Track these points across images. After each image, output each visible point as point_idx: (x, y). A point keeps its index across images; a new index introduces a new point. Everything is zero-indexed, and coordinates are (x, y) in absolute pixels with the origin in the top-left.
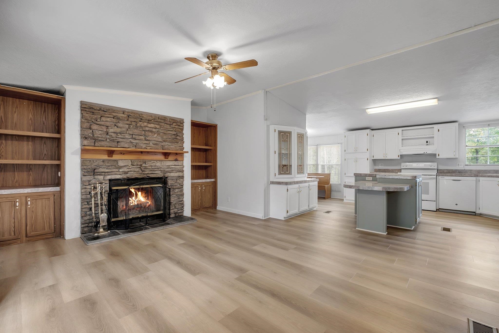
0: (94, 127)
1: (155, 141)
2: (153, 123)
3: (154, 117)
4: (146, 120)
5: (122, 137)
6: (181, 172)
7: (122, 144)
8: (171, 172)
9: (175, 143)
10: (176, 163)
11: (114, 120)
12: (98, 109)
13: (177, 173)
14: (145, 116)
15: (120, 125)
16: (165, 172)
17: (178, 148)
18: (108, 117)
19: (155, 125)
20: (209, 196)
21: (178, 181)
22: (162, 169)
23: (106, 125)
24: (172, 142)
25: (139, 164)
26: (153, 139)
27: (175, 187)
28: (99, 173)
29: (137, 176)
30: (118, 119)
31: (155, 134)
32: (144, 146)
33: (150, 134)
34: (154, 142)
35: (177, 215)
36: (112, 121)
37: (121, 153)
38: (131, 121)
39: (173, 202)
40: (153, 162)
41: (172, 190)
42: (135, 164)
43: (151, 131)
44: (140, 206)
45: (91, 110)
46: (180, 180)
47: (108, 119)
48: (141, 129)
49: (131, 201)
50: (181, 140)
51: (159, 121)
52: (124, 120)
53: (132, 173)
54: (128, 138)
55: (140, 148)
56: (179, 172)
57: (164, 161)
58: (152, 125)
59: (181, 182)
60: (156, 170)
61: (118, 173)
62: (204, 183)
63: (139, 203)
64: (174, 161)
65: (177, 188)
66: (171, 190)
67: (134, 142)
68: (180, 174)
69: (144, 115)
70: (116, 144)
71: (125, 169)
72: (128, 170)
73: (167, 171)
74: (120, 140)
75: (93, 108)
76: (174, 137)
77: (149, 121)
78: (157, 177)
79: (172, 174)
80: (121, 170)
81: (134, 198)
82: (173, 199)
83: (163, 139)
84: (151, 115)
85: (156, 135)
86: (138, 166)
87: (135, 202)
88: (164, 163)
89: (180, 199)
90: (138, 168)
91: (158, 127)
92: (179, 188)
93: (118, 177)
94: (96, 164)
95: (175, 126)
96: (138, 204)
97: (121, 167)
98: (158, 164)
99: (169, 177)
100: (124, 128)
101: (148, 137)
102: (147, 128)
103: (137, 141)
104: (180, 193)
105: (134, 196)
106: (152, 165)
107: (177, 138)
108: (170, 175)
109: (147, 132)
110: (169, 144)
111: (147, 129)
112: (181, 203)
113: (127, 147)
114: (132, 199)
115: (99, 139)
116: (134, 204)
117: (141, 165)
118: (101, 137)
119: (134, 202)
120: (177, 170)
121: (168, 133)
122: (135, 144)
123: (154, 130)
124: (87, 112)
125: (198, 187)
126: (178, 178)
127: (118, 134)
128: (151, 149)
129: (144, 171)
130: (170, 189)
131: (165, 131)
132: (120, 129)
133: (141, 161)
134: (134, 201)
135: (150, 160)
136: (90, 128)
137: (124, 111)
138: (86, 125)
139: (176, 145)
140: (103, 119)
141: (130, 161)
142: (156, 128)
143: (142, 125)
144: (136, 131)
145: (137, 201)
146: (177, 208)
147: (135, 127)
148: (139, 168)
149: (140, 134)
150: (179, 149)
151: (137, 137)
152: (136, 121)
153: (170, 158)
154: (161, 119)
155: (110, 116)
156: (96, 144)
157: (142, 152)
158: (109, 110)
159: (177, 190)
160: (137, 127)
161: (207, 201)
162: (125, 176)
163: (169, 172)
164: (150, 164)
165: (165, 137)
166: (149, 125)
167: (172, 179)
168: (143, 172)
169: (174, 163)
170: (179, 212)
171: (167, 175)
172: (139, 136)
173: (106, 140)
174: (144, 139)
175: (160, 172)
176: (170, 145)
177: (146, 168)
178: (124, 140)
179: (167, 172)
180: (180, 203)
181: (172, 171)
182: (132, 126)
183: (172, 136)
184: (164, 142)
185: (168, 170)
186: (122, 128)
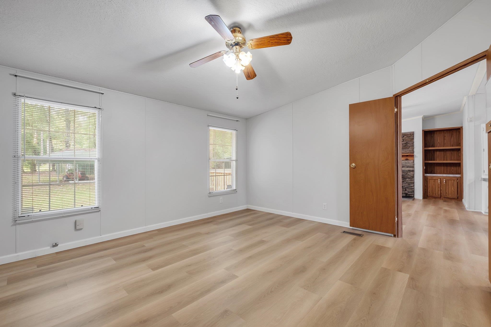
6: (411, 167)
10: (407, 162)
13: (408, 168)
20: (453, 189)
21: (408, 173)
50: (411, 146)
59: (411, 174)
62: (445, 177)
68: (411, 169)
89: (410, 186)
92: (410, 178)
95: (406, 138)
104: (410, 181)
107: (408, 145)
112: (411, 188)
120: (408, 166)
125: (438, 180)
126: (408, 171)
139: (406, 150)
146: (408, 191)
150: (409, 152)
159: (407, 179)
161: (450, 192)
167: (404, 171)
169: (405, 162)
170: (409, 193)
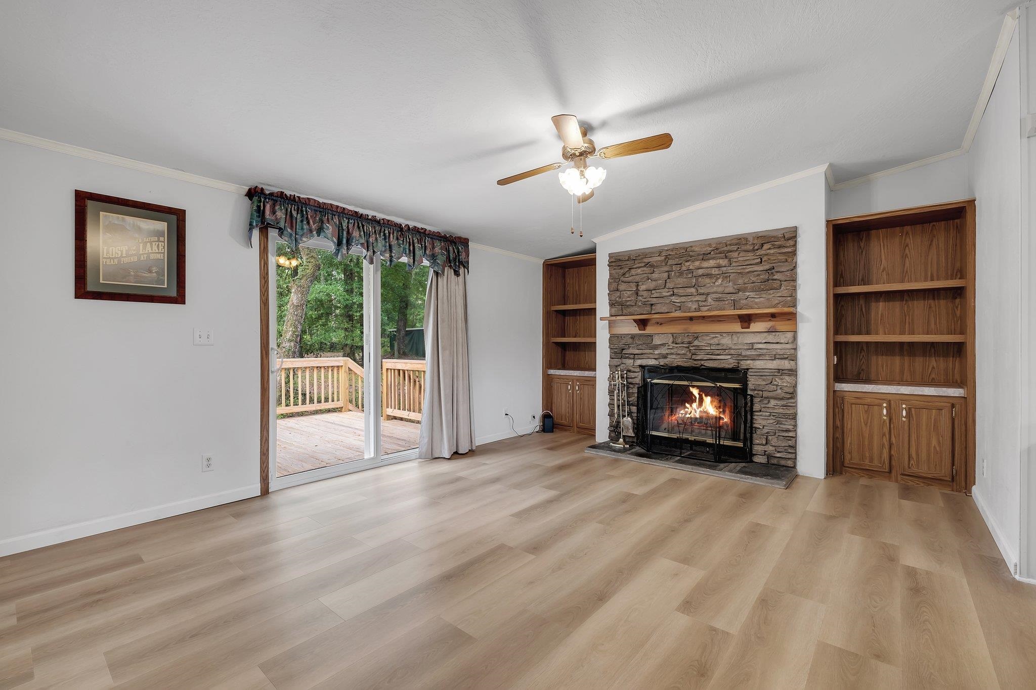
0: (622, 287)
1: (716, 292)
2: (713, 258)
3: (714, 246)
4: (699, 255)
5: (658, 295)
6: (786, 359)
7: (658, 308)
8: (757, 358)
9: (768, 290)
10: (771, 338)
11: (646, 270)
12: (627, 258)
13: (774, 362)
14: (696, 249)
15: (655, 276)
16: (740, 357)
17: (777, 302)
18: (639, 268)
19: (718, 261)
20: (934, 442)
21: (776, 381)
22: (732, 352)
23: (635, 281)
24: (759, 290)
25: (686, 340)
26: (712, 290)
27: (765, 394)
28: (627, 355)
29: (679, 364)
30: (652, 266)
31: (718, 278)
32: (695, 306)
33: (707, 280)
34: (714, 296)
35: (774, 461)
36: (644, 272)
37: (658, 323)
38: (671, 265)
39: (761, 427)
40: (714, 336)
41: (759, 399)
42: (679, 341)
43: (709, 275)
44: (704, 421)
45: (618, 263)
46: (782, 379)
47: (639, 271)
48: (690, 276)
49: (688, 409)
50: (785, 281)
51: (726, 251)
52: (661, 266)
53: (674, 356)
54: (665, 296)
55: (688, 311)
56: (779, 358)
57: (738, 335)
58: (712, 263)
59: (785, 384)
60: (718, 352)
61: (651, 356)
62: (907, 397)
63: (704, 415)
64: (766, 334)
65: (775, 398)
66: (756, 400)
67: (677, 301)
68: (786, 365)
69: (695, 246)
70: (648, 308)
71: (664, 351)
72: (667, 352)
73: (745, 356)
74: (654, 301)
75: (620, 260)
76: (764, 276)
77: (705, 256)
78: (720, 367)
79: (759, 364)
80: (656, 352)
81: (695, 405)
82: (761, 421)
83: (735, 287)
84: (707, 243)
85: (720, 281)
86: (685, 345)
87: (696, 412)
88: (738, 338)
89: (781, 426)
90: (684, 349)
91: (723, 262)
92: (782, 399)
93: (652, 362)
94: (623, 342)
95: (768, 251)
96: (701, 418)
97: (656, 347)
98: (726, 341)
99: (752, 369)
100: (660, 280)
101: (702, 288)
102: (700, 270)
103: (683, 299)
104: (781, 411)
105: (696, 402)
106: (712, 342)
107: (775, 277)
108: (753, 365)
109: (700, 279)
110: (752, 294)
111: (700, 272)
112: (787, 435)
113: (666, 311)
114: (691, 406)
115: (628, 304)
116: (695, 415)
117: (690, 343)
118: (630, 300)
119: (693, 411)
120: (774, 353)
121: (747, 270)
122: (679, 305)
123: (715, 271)
124: (615, 268)
125: (880, 405)
126: (776, 374)
127: (653, 292)
128: (708, 310)
129: (695, 354)
130: (752, 396)
131: (740, 267)
132: (654, 283)
133: (690, 334)
134: (695, 410)
135: (707, 334)
136: (617, 290)
137: (660, 251)
138: (614, 285)
139: (771, 296)
140: (633, 272)
141: (670, 335)
142: (719, 267)
143: (691, 267)
144: (681, 281)
145: (701, 411)
146: (774, 444)
147: (677, 274)
148: (686, 347)
149: (687, 286)
150: (778, 304)
151: (681, 291)
152: (680, 262)
153: (756, 326)
154: (730, 245)
155: (640, 265)
156: (625, 311)
157: (691, 319)
158: (639, 256)
159: (773, 402)
160: (681, 274)
161: (924, 456)
162: (662, 362)
163: (751, 358)
164: (708, 340)
165: (740, 281)
166: (705, 264)
167: (761, 374)
168: (694, 357)
169: (765, 338)
170: (781, 456)
171: (744, 364)
172: (685, 288)
173: (636, 303)
174: (695, 294)
175: (729, 357)
176: (756, 297)
177: (698, 348)
178: (661, 300)
179: (745, 359)
180: (781, 435)
181: (760, 355)
182: (673, 273)
183: (758, 275)
184: (740, 293)
185: (749, 353)
186: (657, 280)
